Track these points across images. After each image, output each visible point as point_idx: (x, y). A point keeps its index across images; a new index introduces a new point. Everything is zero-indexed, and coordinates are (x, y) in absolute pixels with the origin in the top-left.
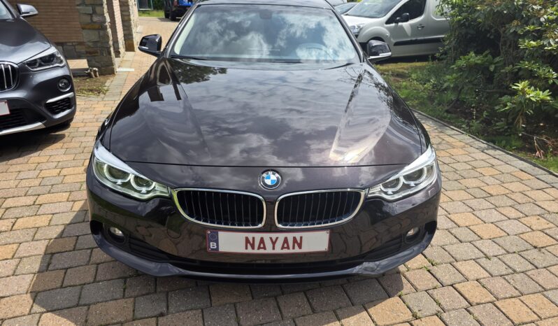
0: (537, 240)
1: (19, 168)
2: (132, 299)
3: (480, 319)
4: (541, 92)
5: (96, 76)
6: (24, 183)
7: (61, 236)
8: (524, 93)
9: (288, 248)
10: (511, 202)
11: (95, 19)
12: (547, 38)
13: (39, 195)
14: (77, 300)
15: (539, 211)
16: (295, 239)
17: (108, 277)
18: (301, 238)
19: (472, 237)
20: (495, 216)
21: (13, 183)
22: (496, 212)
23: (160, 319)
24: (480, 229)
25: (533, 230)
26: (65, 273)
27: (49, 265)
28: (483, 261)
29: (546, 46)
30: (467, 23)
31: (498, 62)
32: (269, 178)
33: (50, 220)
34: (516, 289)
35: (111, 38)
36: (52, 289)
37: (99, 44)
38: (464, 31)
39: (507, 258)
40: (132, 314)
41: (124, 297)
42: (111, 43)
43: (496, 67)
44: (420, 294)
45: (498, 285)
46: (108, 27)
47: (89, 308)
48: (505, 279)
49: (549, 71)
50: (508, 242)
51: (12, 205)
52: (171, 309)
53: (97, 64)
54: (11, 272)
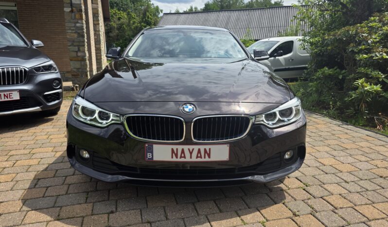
0: (382, 173)
1: (21, 135)
2: (91, 204)
3: (343, 216)
4: (375, 86)
5: (77, 90)
6: (24, 143)
7: (46, 169)
8: (363, 87)
9: (201, 157)
10: (361, 153)
11: (80, 54)
12: (374, 52)
13: (33, 149)
14: (53, 204)
15: (382, 157)
16: (205, 150)
17: (76, 191)
18: (210, 149)
19: (334, 171)
20: (350, 160)
21: (16, 143)
22: (351, 158)
23: (111, 215)
24: (340, 167)
25: (378, 167)
26: (47, 189)
27: (36, 185)
28: (344, 184)
29: (374, 57)
30: (321, 54)
31: (343, 74)
32: (187, 107)
33: (40, 161)
34: (369, 200)
35: (88, 67)
36: (37, 198)
37: (80, 70)
38: (320, 59)
39: (361, 183)
40: (91, 212)
41: (86, 202)
42: (88, 69)
43: (343, 76)
44: (298, 202)
45: (356, 198)
46: (87, 59)
47: (61, 209)
48: (360, 194)
49: (378, 74)
50: (360, 174)
51: (15, 154)
52: (119, 209)
53: (78, 83)
54: (10, 189)
